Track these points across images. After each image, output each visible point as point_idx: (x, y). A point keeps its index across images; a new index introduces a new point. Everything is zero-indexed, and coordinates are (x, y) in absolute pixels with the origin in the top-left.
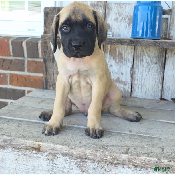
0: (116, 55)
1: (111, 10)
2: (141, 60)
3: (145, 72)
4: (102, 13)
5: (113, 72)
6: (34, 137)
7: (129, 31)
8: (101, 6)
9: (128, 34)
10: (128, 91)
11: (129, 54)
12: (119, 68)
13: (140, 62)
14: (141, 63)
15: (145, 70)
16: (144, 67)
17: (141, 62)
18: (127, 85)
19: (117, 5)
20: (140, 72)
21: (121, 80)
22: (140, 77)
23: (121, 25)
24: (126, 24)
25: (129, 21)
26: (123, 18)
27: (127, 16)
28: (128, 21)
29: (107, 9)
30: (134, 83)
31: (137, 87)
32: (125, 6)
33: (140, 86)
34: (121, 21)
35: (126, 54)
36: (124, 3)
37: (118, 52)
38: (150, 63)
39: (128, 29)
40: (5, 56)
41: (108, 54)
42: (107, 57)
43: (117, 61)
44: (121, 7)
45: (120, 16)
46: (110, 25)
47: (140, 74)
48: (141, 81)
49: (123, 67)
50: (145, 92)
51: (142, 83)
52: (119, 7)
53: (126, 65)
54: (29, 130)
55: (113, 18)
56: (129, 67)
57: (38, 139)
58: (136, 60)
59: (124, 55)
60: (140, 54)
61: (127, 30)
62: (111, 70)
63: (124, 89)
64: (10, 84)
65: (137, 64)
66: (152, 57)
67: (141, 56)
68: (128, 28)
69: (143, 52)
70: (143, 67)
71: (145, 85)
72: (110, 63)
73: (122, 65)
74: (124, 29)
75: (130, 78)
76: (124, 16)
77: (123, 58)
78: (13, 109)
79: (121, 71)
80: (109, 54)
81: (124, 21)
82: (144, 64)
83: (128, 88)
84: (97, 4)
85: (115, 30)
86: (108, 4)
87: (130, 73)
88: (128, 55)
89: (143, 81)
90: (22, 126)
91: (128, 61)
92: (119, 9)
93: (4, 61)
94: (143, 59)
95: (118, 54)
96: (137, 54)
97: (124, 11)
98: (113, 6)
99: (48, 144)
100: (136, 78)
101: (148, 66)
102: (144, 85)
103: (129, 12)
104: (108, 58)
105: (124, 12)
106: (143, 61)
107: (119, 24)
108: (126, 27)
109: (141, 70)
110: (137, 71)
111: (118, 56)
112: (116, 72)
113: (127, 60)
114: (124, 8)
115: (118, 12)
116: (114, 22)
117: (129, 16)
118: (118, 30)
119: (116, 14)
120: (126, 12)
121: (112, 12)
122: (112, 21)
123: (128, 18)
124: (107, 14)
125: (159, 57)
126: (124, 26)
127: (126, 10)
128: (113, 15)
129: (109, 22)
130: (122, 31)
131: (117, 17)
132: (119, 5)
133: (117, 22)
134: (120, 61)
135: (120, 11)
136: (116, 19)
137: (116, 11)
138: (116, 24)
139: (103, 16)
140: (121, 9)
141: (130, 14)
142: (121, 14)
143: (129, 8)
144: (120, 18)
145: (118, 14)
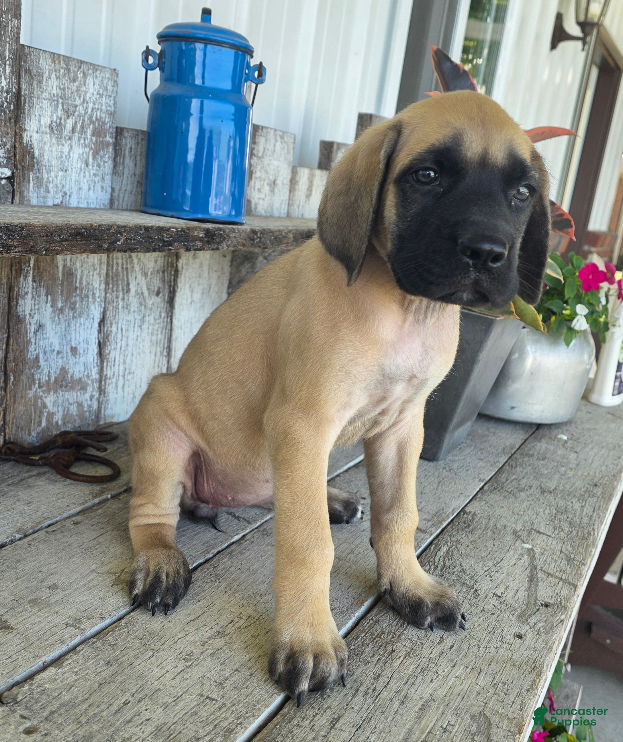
0: (54, 278)
1: (40, 82)
2: (123, 290)
3: (134, 327)
4: (7, 92)
5: (45, 353)
7: (96, 179)
9: (91, 192)
10: (90, 411)
11: (95, 270)
12: (63, 329)
13: (121, 294)
14: (123, 299)
15: (135, 319)
16: (132, 310)
17: (124, 294)
18: (88, 388)
20: (122, 330)
21: (72, 377)
23: (71, 154)
24: (87, 150)
25: (94, 139)
26: (76, 123)
27: (90, 119)
28: (91, 139)
29: (23, 74)
30: (106, 375)
31: (114, 385)
32: (85, 76)
33: (121, 378)
34: (70, 138)
35: (86, 272)
36: (81, 62)
37: (61, 268)
38: (146, 293)
39: (92, 172)
41: (30, 278)
42: (26, 293)
43: (60, 305)
44: (72, 76)
45: (68, 117)
46: (37, 153)
47: (122, 340)
48: (124, 362)
49: (78, 325)
51: (126, 370)
52: (64, 75)
53: (86, 316)
55: (46, 121)
56: (95, 318)
58: (113, 291)
59: (79, 277)
60: (123, 264)
61: (90, 176)
62: (41, 344)
63: (80, 405)
65: (115, 304)
66: (149, 273)
67: (125, 273)
68: (93, 166)
70: (129, 312)
71: (133, 373)
72: (36, 317)
73: (74, 317)
74: (81, 169)
75: (95, 361)
76: (79, 116)
77: (76, 288)
79: (71, 341)
80: (34, 281)
81: (79, 139)
82: (131, 299)
83: (92, 397)
85: (52, 174)
87: (97, 341)
88: (91, 273)
89: (128, 361)
91: (90, 300)
92: (65, 81)
94: (128, 284)
95: (60, 275)
96: (115, 267)
97: (80, 97)
98: (45, 64)
100: (112, 355)
101: (141, 304)
102: (130, 373)
103: (94, 104)
104: (30, 296)
106: (128, 290)
107: (66, 149)
108: (87, 165)
109: (124, 322)
110: (114, 329)
111: (62, 285)
112: (57, 348)
113: (87, 296)
114: (81, 81)
115: (62, 98)
116: (47, 137)
117: (97, 119)
118: (61, 173)
119: (56, 102)
120: (87, 103)
121: (42, 92)
122: (43, 133)
123: (91, 127)
124: (23, 98)
125: (163, 272)
126: (79, 161)
127: (86, 93)
128: (44, 107)
129: (31, 137)
130: (73, 178)
131: (57, 117)
132: (67, 66)
133: (58, 141)
134: (66, 302)
135: (70, 92)
136: (54, 124)
137: (54, 91)
138: (54, 150)
139: (12, 107)
140: (70, 83)
141: (98, 109)
142: (72, 108)
143: (97, 87)
144: (69, 124)
145: (63, 104)
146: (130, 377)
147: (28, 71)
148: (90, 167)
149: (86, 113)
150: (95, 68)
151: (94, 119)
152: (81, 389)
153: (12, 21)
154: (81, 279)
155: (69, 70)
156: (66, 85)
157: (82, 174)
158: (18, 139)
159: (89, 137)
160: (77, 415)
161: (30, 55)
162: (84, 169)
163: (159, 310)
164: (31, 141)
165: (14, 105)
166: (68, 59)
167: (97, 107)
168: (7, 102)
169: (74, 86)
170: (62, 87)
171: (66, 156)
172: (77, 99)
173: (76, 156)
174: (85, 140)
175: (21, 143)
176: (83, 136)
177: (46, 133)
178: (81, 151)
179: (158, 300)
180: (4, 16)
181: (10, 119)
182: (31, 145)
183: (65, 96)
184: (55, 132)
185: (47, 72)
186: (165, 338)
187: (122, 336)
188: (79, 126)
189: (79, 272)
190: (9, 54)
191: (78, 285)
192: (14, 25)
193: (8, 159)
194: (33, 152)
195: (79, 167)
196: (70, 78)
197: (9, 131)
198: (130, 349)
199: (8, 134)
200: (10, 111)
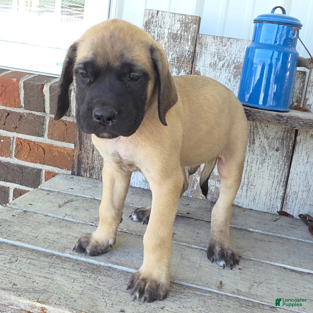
1: (206, 48)
3: (257, 163)
4: (189, 51)
6: (35, 291)
7: (235, 88)
8: (188, 40)
14: (250, 146)
15: (258, 159)
16: (255, 154)
17: (250, 144)
19: (217, 39)
20: (248, 161)
22: (246, 170)
23: (221, 76)
24: (230, 75)
26: (224, 64)
27: (233, 62)
29: (198, 45)
32: (231, 43)
33: (245, 186)
34: (220, 70)
36: (230, 38)
38: (267, 148)
40: (11, 106)
44: (224, 44)
45: (220, 61)
47: (247, 166)
48: (248, 178)
50: (253, 198)
51: (249, 182)
52: (219, 44)
54: (30, 271)
55: (208, 62)
57: (42, 298)
61: (231, 86)
64: (16, 157)
66: (270, 138)
67: (252, 134)
69: (256, 127)
70: (254, 154)
71: (255, 186)
74: (226, 83)
76: (227, 60)
78: (8, 219)
81: (226, 70)
82: (255, 148)
84: (181, 35)
86: (200, 36)
89: (251, 178)
90: (17, 261)
92: (220, 47)
94: (254, 140)
97: (227, 53)
98: (209, 40)
99: (60, 310)
101: (263, 152)
102: (252, 185)
105: (229, 54)
106: (254, 143)
107: (218, 74)
108: (230, 81)
109: (250, 158)
114: (229, 46)
115: (217, 53)
116: (208, 69)
117: (237, 61)
119: (214, 55)
120: (232, 55)
121: (207, 51)
122: (206, 67)
123: (234, 65)
124: (197, 54)
125: (283, 140)
126: (225, 79)
127: (231, 51)
128: (207, 57)
129: (199, 68)
131: (214, 61)
132: (221, 40)
133: (213, 70)
135: (222, 51)
136: (212, 64)
137: (213, 51)
138: (211, 74)
139: (190, 57)
140: (222, 47)
141: (238, 57)
142: (222, 57)
143: (238, 48)
144: (221, 64)
145: (218, 56)
146: (252, 187)
147: (201, 44)
148: (232, 82)
149: (230, 59)
150: (238, 40)
151: (235, 62)
152: (218, 181)
153: (193, 26)
155: (222, 42)
156: (220, 48)
157: (226, 85)
158: (193, 69)
159: (232, 69)
160: (214, 192)
161: (202, 37)
162: (228, 83)
163: (278, 159)
164: (199, 70)
165: (191, 56)
166: (222, 38)
167: (237, 56)
168: (188, 55)
169: (225, 48)
170: (218, 49)
171: (218, 77)
172: (226, 53)
173: (223, 77)
174: (229, 70)
175: (194, 71)
176: (229, 69)
177: (208, 67)
178: (226, 75)
179: (277, 153)
180: (189, 24)
181: (189, 61)
182: (199, 71)
183: (219, 53)
184: (212, 67)
185: (210, 43)
186: (282, 176)
187: (248, 164)
188: (226, 65)
190: (191, 37)
192: (194, 27)
194: (200, 74)
195: (225, 81)
196: (222, 45)
197: (188, 66)
198: (253, 173)
199: (188, 67)
200: (189, 58)
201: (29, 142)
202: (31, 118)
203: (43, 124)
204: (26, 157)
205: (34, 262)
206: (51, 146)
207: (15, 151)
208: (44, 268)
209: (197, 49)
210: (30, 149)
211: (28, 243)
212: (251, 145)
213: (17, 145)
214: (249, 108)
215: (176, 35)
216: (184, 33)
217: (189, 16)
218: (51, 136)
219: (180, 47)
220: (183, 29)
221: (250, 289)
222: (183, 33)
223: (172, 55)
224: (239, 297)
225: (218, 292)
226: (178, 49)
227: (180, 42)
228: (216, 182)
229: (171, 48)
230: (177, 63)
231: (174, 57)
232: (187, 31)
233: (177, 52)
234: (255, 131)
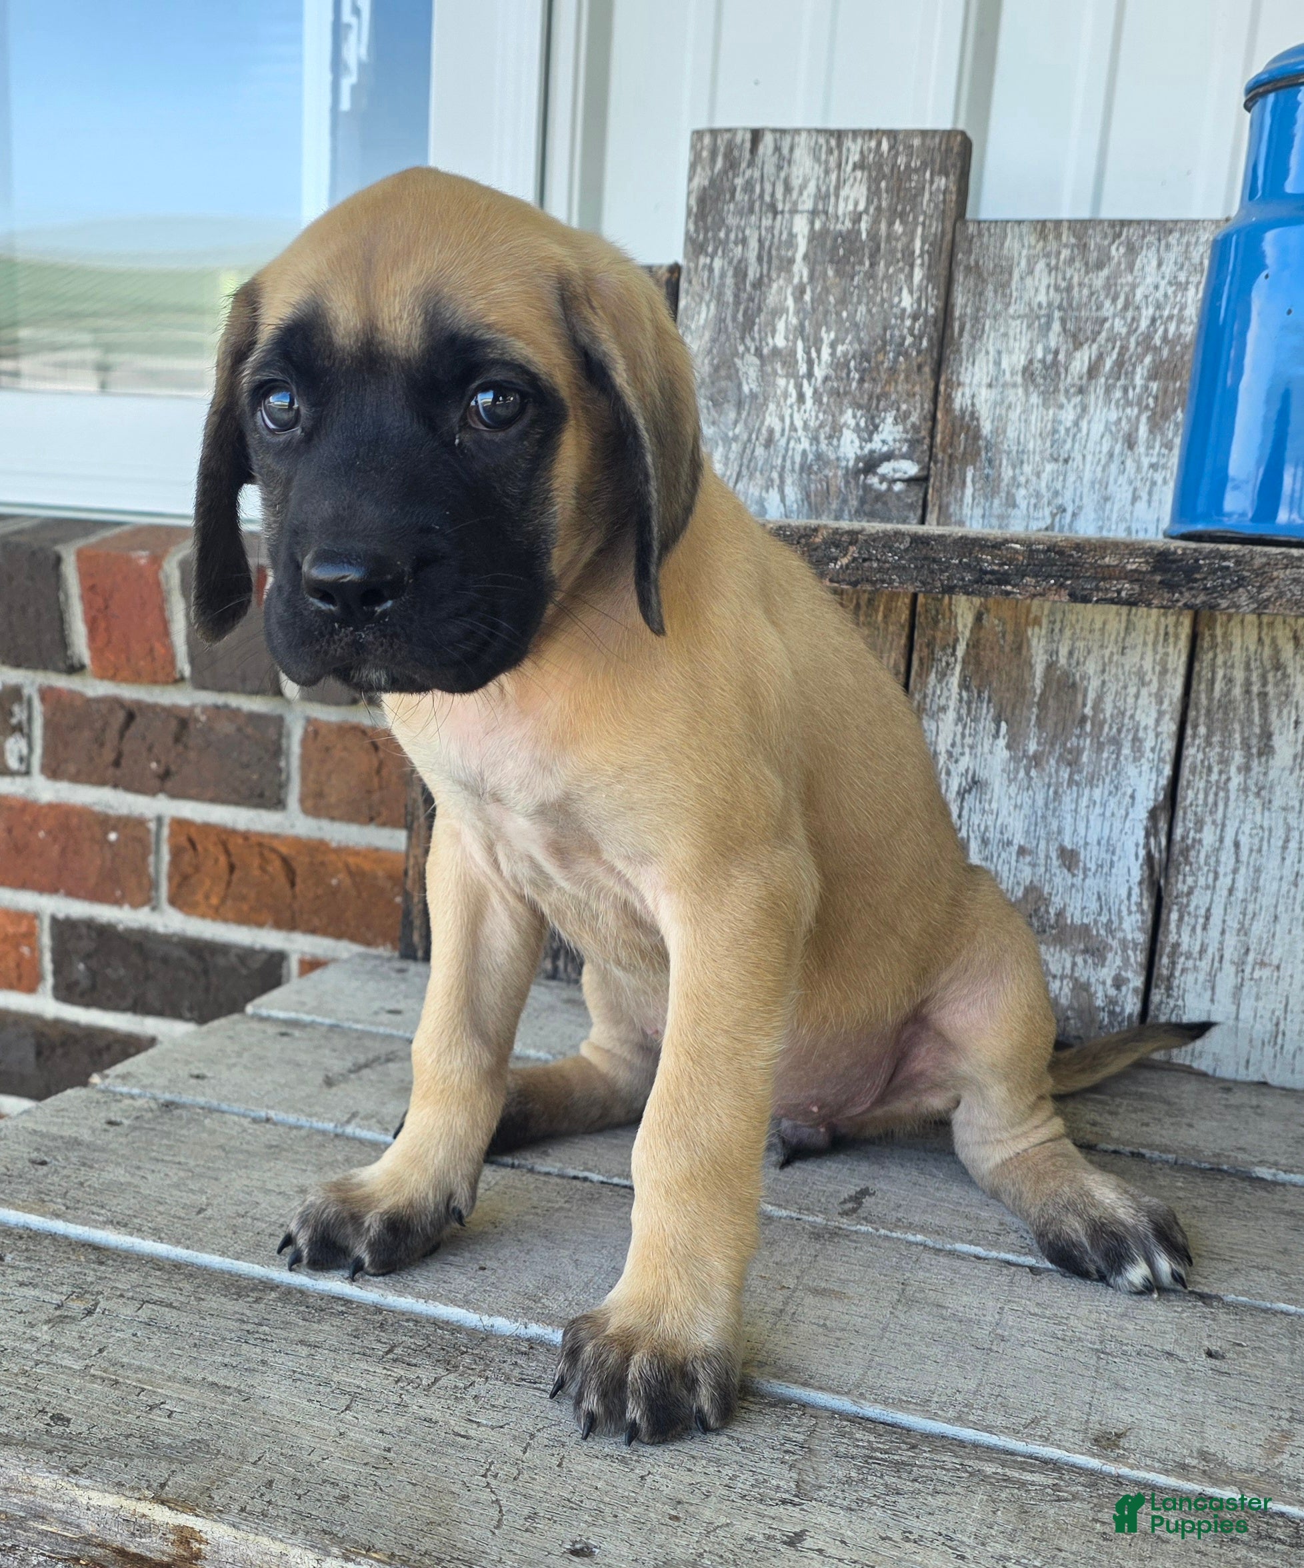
0: (1021, 690)
1: (1003, 287)
2: (1246, 746)
3: (1284, 848)
4: (915, 318)
5: (985, 842)
7: (1158, 476)
8: (909, 256)
9: (1141, 505)
10: (1112, 1013)
11: (1143, 683)
12: (1040, 802)
13: (1238, 757)
14: (1246, 769)
15: (1289, 829)
16: (1278, 802)
17: (1248, 756)
18: (1110, 956)
19: (1058, 236)
20: (1237, 845)
21: (1060, 914)
22: (1231, 891)
23: (1084, 425)
24: (1133, 412)
26: (1100, 357)
27: (1147, 343)
28: (1146, 388)
29: (960, 277)
30: (1176, 945)
31: (1202, 977)
32: (1131, 249)
33: (1229, 969)
34: (1081, 391)
35: (1113, 687)
36: (1123, 223)
37: (1039, 670)
39: (1146, 462)
40: (136, 678)
41: (955, 680)
42: (944, 709)
43: (1032, 747)
44: (1093, 256)
45: (1078, 345)
46: (986, 428)
47: (1235, 871)
48: (1243, 930)
49: (1084, 802)
50: (1270, 1027)
51: (1248, 950)
52: (1071, 260)
53: (1108, 787)
55: (1015, 360)
56: (1139, 797)
57: (182, 1481)
58: (1209, 743)
59: (1091, 695)
60: (1248, 683)
61: (1139, 469)
62: (976, 819)
63: (1082, 988)
64: (173, 902)
65: (1214, 777)
67: (1256, 705)
68: (1150, 447)
69: (1278, 666)
70: (1267, 805)
71: (1278, 968)
72: (965, 761)
73: (1071, 781)
74: (1111, 455)
75: (1135, 898)
76: (1112, 339)
77: (1083, 719)
78: (86, 1136)
79: (1059, 832)
80: (964, 685)
81: (1108, 390)
82: (1273, 774)
83: (1118, 982)
84: (873, 235)
85: (1027, 469)
86: (972, 228)
87: (1142, 853)
88: (1132, 690)
89: (1258, 928)
90: (90, 1313)
91: (1126, 751)
92: (1075, 274)
93: (131, 717)
94: (1267, 735)
95: (1038, 684)
96: (1218, 686)
97: (1114, 300)
98: (1018, 248)
100: (1199, 900)
102: (1263, 964)
103: (1159, 307)
104: (951, 715)
105: (1120, 303)
106: (1266, 750)
107: (1068, 416)
108: (1130, 442)
109: (1246, 828)
110: (1208, 836)
111: (1043, 703)
112: (1019, 840)
113: (1116, 742)
114: (1119, 263)
115: (1060, 308)
116: (1016, 395)
117: (1165, 339)
118: (1050, 467)
119: (1043, 320)
120: (1138, 308)
121: (1009, 304)
122: (1005, 385)
123: (1148, 359)
124: (957, 325)
126: (1108, 437)
127: (1134, 287)
128: (1011, 333)
129: (973, 396)
130: (1087, 476)
131: (1046, 350)
132: (1079, 238)
133: (1044, 401)
134: (1052, 745)
135: (1086, 292)
136: (1037, 365)
137: (1042, 298)
138: (1033, 418)
139: (925, 343)
140: (1087, 273)
141: (1170, 317)
142: (1089, 327)
143: (1168, 269)
144: (1081, 362)
145: (1063, 321)
146: (1266, 973)
147: (975, 270)
148: (1141, 449)
149: (1130, 333)
150: (1164, 228)
151: (1157, 341)
152: (1086, 951)
153: (932, 182)
154: (1100, 699)
155: (1085, 247)
156: (1076, 280)
157: (1114, 468)
158: (941, 405)
159: (1139, 381)
160: (1070, 1007)
161: (980, 234)
162: (1122, 453)
164: (973, 405)
165: (930, 340)
166: (1080, 227)
167: (1166, 313)
168: (912, 335)
169: (1100, 279)
170: (1063, 285)
171: (1067, 430)
172: (1107, 303)
173: (1098, 428)
174: (1125, 390)
175: (949, 410)
176: (1122, 382)
177: (1015, 385)
178: (1113, 416)
180: (915, 177)
181: (920, 367)
182: (973, 413)
183: (1070, 305)
184: (1040, 381)
185: (1023, 263)
187: (1237, 861)
188: (1109, 363)
189: (1095, 684)
190: (923, 243)
191: (1088, 711)
192: (938, 189)
193: (913, 443)
194: (978, 427)
195: (1105, 449)
196: (1087, 264)
197: (917, 388)
198: (1266, 900)
199: (914, 395)
200: (919, 352)
201: (224, 836)
202: (226, 727)
203: (277, 751)
204: (214, 901)
205: (170, 1316)
206: (316, 848)
207: (170, 878)
208: (212, 1346)
209: (960, 299)
210: (232, 868)
211: (157, 1234)
212: (1255, 764)
213: (176, 853)
214: (1233, 547)
215: (851, 237)
216: (891, 224)
217: (910, 133)
218: (315, 805)
219: (871, 299)
220: (884, 204)
221: (1277, 1450)
222: (883, 226)
223: (833, 346)
224: (1211, 1491)
225: (1094, 1463)
226: (862, 309)
227: (871, 275)
228: (1079, 960)
229: (826, 312)
230: (862, 380)
231: (845, 354)
232: (903, 216)
233: (856, 325)
234: (1270, 689)
